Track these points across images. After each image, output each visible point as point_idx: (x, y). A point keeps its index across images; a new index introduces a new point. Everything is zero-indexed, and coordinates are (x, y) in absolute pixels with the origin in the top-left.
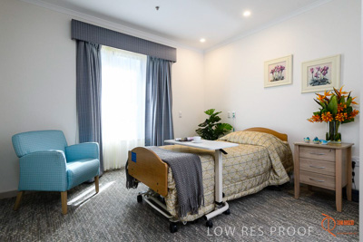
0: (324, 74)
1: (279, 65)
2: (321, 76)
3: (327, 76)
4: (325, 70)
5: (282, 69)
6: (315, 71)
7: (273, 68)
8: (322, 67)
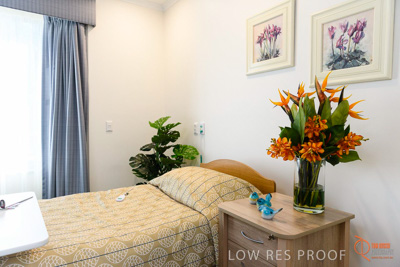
0: (357, 41)
1: (272, 24)
2: (350, 46)
3: (363, 45)
4: (358, 30)
5: (276, 32)
6: (339, 33)
7: (260, 31)
8: (352, 22)
